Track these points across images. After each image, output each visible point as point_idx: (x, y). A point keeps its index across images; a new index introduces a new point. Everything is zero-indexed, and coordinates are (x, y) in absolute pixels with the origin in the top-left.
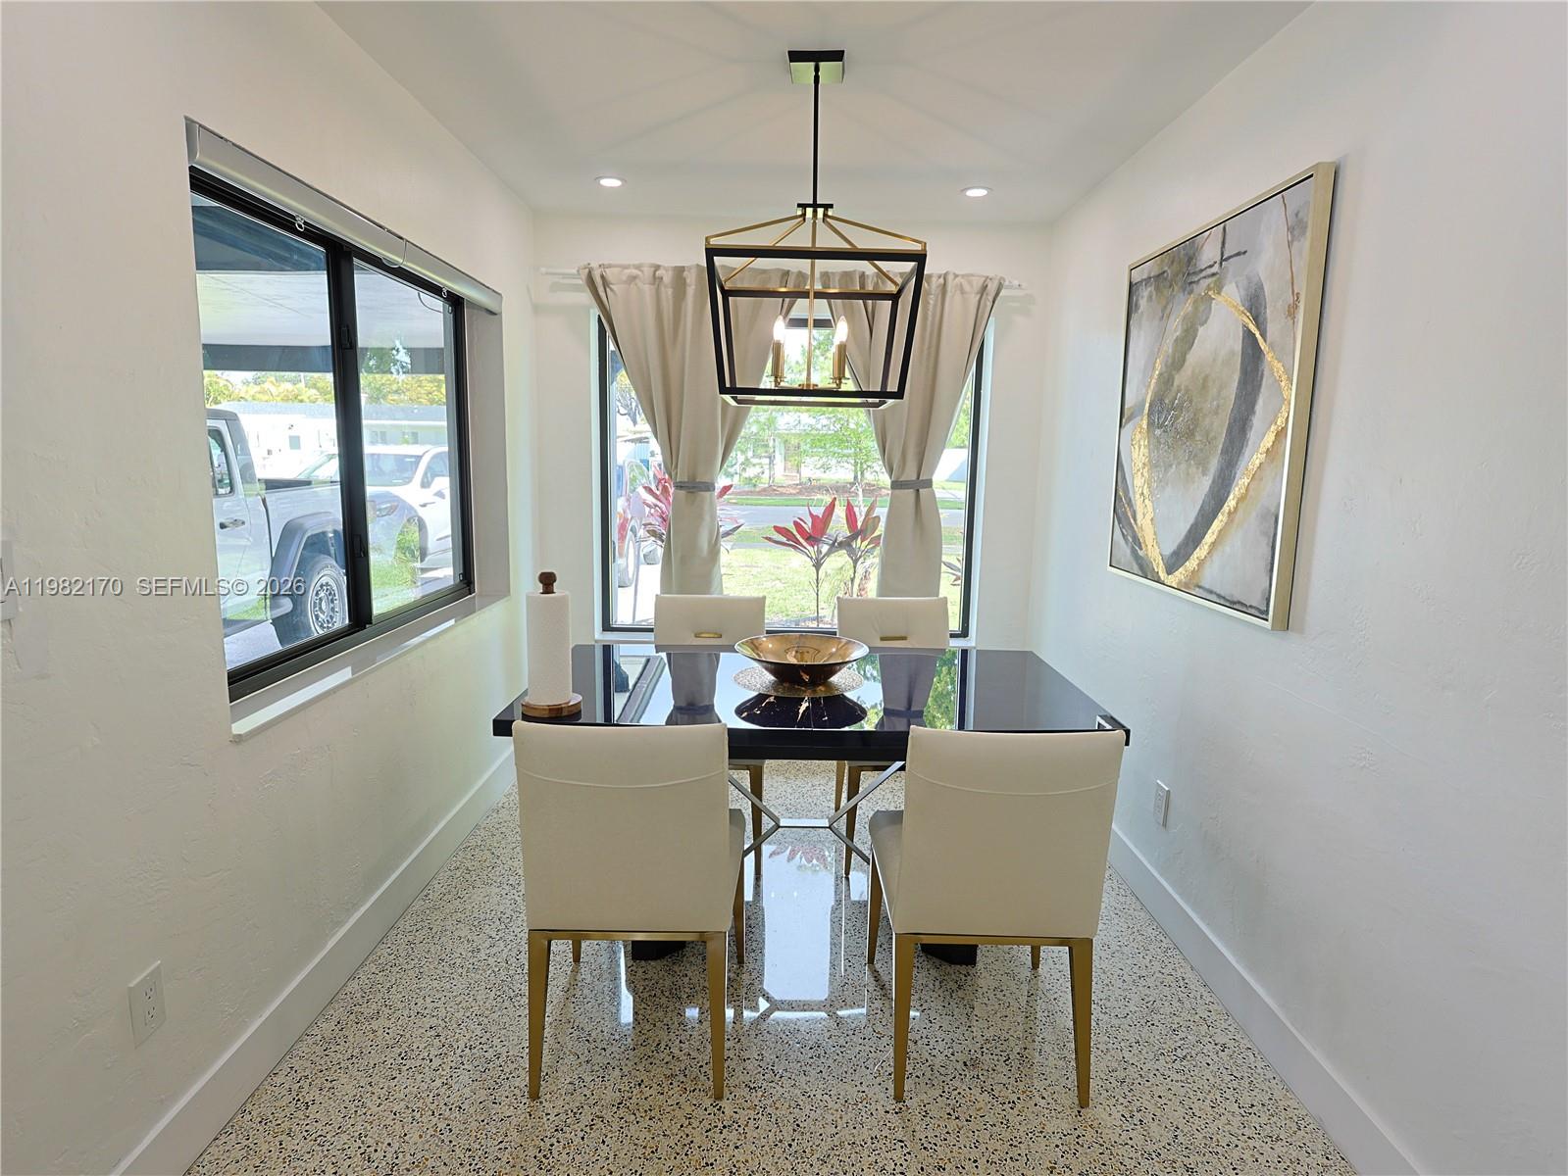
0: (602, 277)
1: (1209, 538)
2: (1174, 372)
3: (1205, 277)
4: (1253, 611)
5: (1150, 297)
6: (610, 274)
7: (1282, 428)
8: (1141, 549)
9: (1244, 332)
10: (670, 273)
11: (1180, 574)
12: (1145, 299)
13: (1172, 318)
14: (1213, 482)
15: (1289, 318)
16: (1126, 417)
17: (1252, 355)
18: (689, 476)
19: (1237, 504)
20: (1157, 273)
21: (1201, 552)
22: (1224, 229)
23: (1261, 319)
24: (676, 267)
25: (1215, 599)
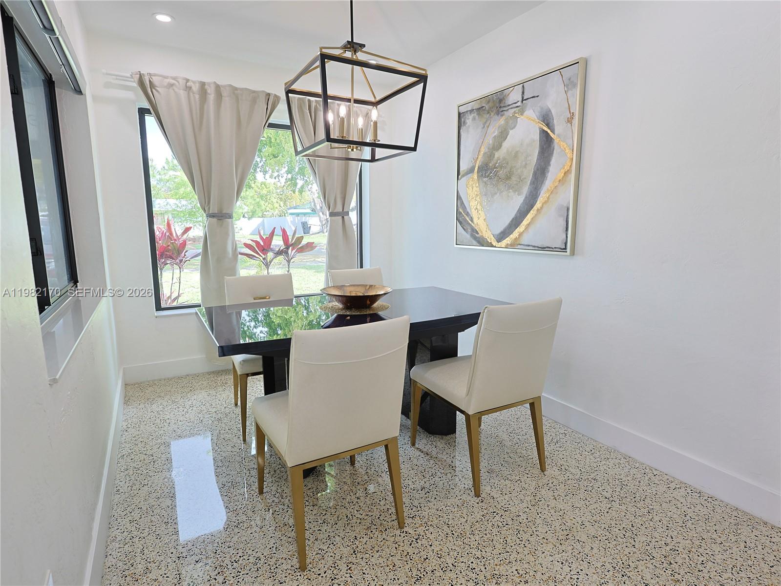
0: (150, 81)
1: (525, 222)
2: (494, 152)
3: (512, 108)
4: (555, 250)
5: (474, 119)
6: (155, 80)
7: (568, 170)
8: (478, 234)
9: (540, 131)
10: (197, 85)
11: (507, 241)
12: (471, 119)
13: (491, 127)
14: (526, 197)
15: (569, 124)
16: (461, 174)
17: (546, 142)
18: (218, 210)
19: (542, 205)
20: (478, 107)
21: (521, 229)
22: (523, 86)
23: (551, 125)
24: (201, 82)
25: (531, 248)
